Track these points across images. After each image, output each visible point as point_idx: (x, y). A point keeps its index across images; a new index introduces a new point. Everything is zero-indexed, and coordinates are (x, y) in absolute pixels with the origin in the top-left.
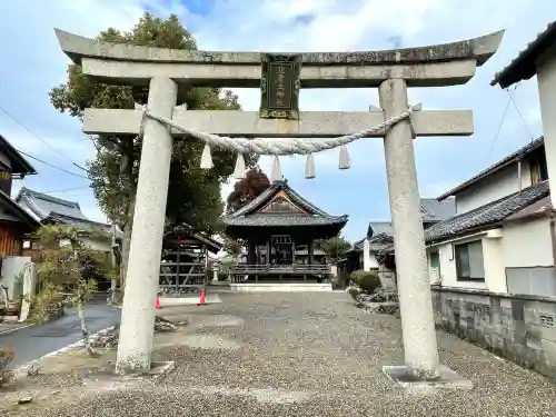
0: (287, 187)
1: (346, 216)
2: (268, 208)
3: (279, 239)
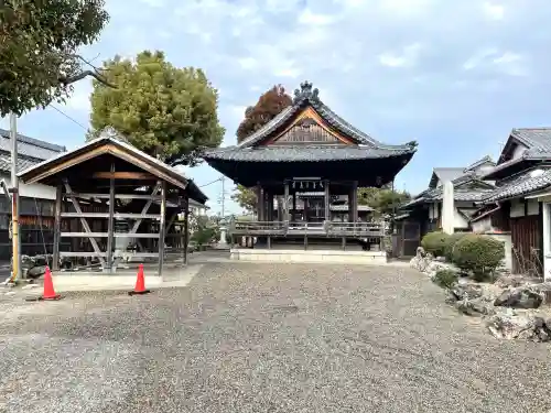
0: (318, 102)
1: (413, 144)
2: (287, 136)
3: (304, 184)
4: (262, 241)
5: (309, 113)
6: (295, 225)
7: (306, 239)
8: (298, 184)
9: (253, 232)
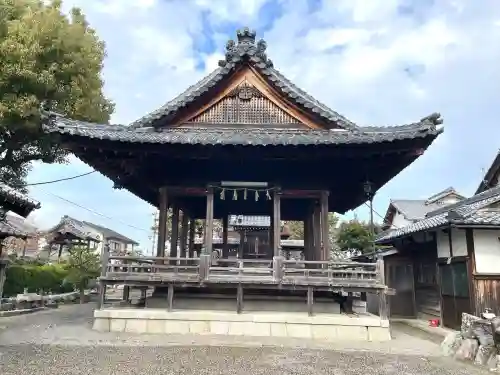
0: (264, 59)
3: (240, 193)
4: (161, 294)
5: (249, 79)
6: (225, 265)
7: (240, 291)
8: (229, 194)
9: (142, 276)
